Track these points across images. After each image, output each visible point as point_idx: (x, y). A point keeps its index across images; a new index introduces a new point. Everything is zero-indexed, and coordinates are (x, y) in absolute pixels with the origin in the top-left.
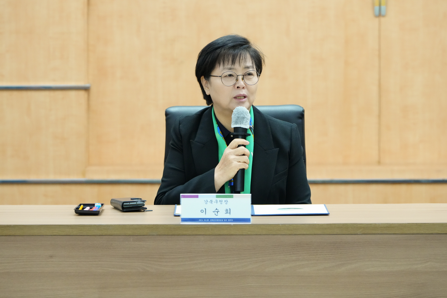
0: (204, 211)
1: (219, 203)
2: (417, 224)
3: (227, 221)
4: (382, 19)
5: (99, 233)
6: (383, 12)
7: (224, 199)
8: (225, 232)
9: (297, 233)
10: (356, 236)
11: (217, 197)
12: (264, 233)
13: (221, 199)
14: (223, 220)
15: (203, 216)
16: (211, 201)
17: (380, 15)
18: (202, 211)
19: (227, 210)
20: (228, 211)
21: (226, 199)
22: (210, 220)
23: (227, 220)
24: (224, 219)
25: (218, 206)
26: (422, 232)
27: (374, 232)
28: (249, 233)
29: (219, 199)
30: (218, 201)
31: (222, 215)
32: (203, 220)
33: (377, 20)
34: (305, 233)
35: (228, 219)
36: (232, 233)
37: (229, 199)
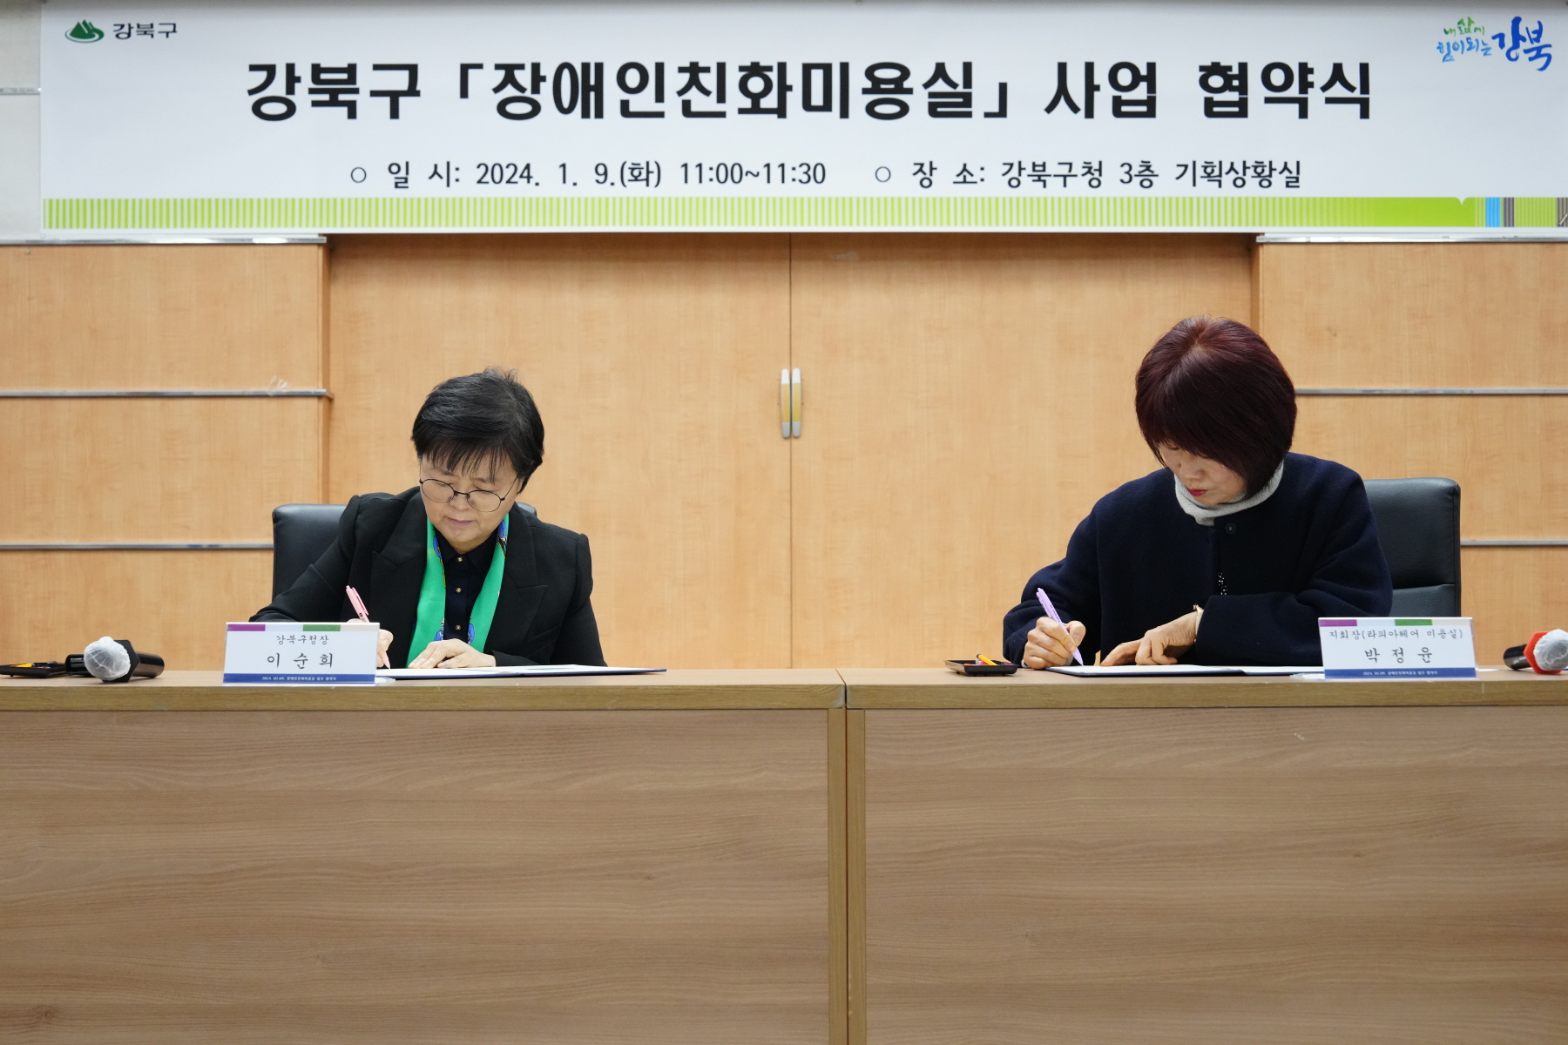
0: (277, 659)
1: (308, 642)
2: (736, 687)
3: (324, 681)
4: (795, 442)
5: (44, 705)
6: (795, 433)
7: (319, 634)
8: (318, 704)
9: (476, 707)
10: (604, 714)
11: (306, 629)
12: (404, 707)
13: (313, 633)
14: (315, 678)
15: (271, 669)
16: (292, 638)
17: (791, 436)
18: (270, 659)
19: (324, 657)
20: (325, 660)
21: (323, 633)
22: (285, 678)
23: (324, 678)
24: (316, 676)
25: (307, 648)
26: (749, 705)
27: (643, 705)
28: (371, 706)
29: (308, 634)
30: (308, 638)
31: (313, 667)
32: (272, 678)
33: (788, 442)
34: (492, 706)
35: (325, 676)
36: (334, 706)
37: (329, 634)
